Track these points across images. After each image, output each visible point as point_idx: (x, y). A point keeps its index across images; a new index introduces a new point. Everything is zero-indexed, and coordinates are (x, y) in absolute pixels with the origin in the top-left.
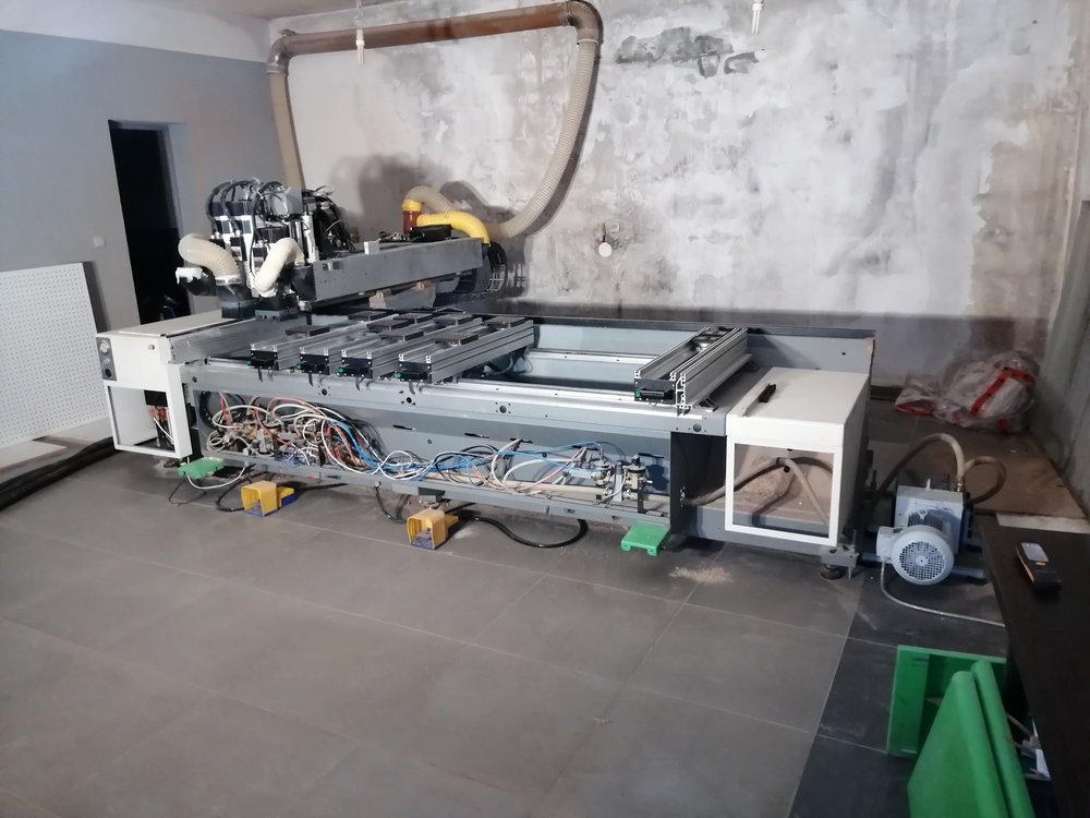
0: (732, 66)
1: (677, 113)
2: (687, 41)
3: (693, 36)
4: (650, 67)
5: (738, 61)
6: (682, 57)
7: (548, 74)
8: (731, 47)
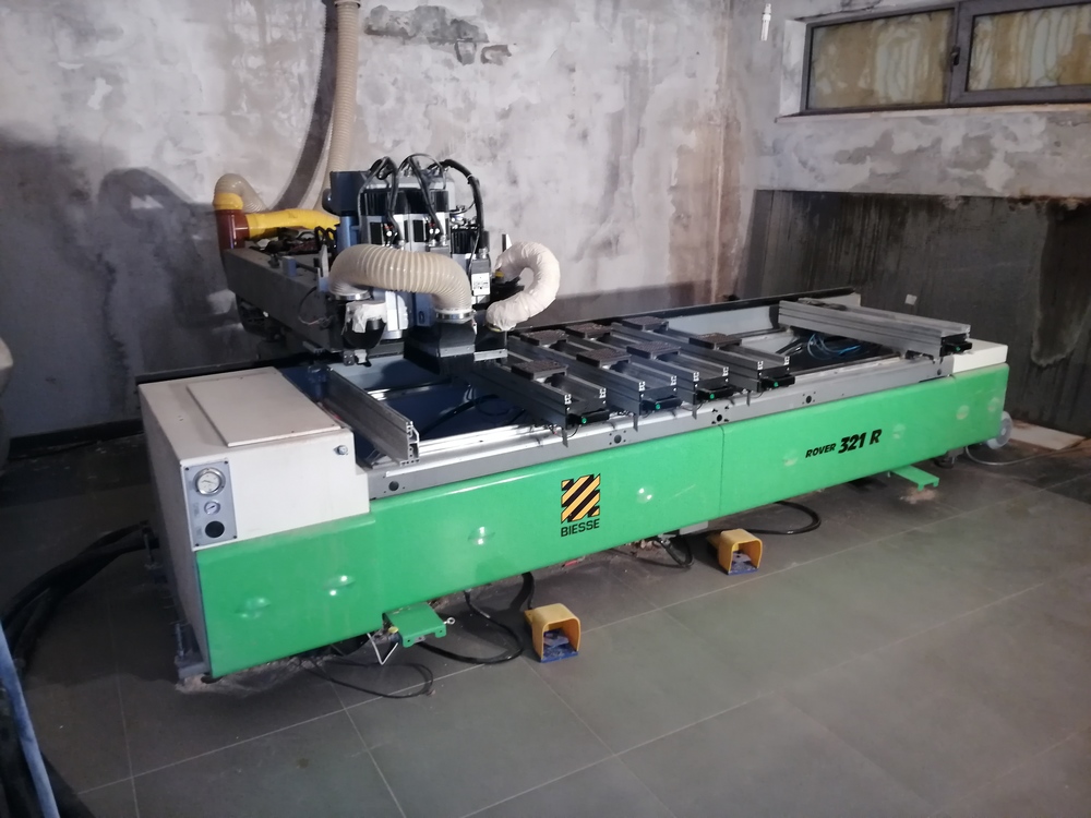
0: (488, 56)
1: (436, 98)
2: (443, 23)
3: (449, 18)
4: (404, 44)
5: (494, 52)
6: (438, 39)
7: (276, 34)
8: (486, 36)
